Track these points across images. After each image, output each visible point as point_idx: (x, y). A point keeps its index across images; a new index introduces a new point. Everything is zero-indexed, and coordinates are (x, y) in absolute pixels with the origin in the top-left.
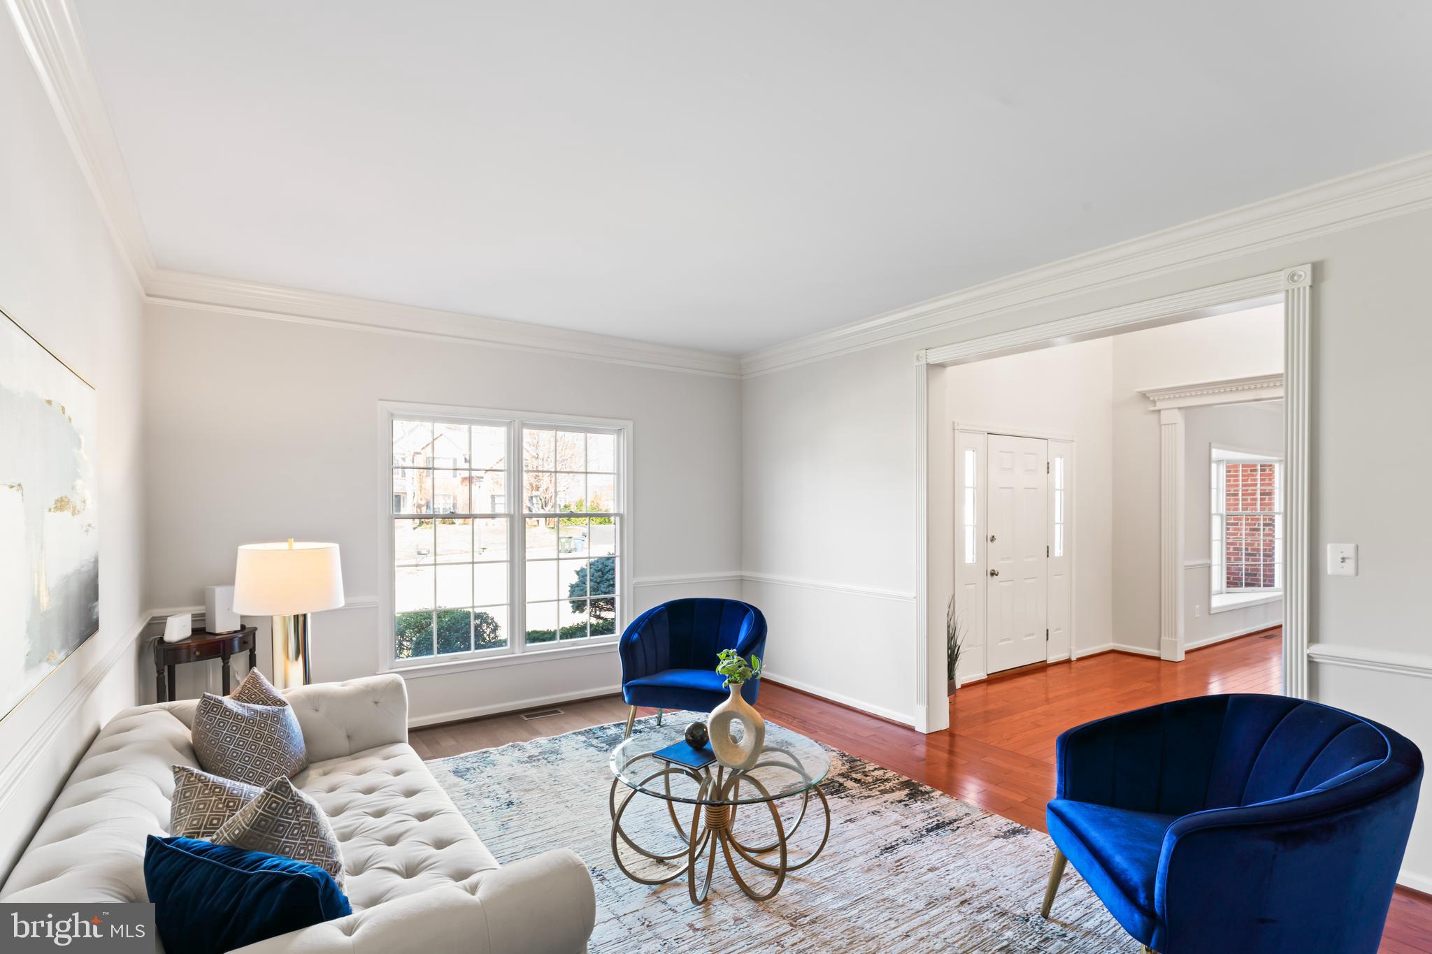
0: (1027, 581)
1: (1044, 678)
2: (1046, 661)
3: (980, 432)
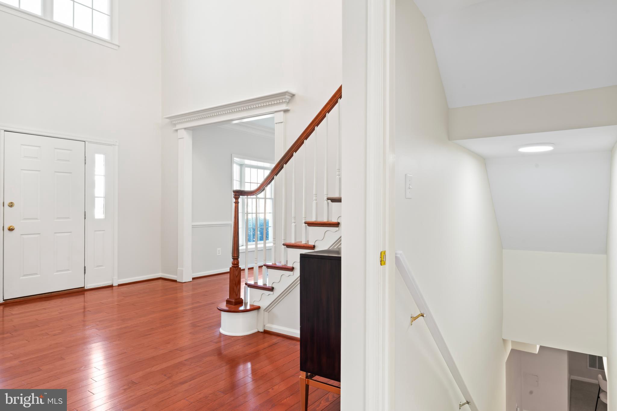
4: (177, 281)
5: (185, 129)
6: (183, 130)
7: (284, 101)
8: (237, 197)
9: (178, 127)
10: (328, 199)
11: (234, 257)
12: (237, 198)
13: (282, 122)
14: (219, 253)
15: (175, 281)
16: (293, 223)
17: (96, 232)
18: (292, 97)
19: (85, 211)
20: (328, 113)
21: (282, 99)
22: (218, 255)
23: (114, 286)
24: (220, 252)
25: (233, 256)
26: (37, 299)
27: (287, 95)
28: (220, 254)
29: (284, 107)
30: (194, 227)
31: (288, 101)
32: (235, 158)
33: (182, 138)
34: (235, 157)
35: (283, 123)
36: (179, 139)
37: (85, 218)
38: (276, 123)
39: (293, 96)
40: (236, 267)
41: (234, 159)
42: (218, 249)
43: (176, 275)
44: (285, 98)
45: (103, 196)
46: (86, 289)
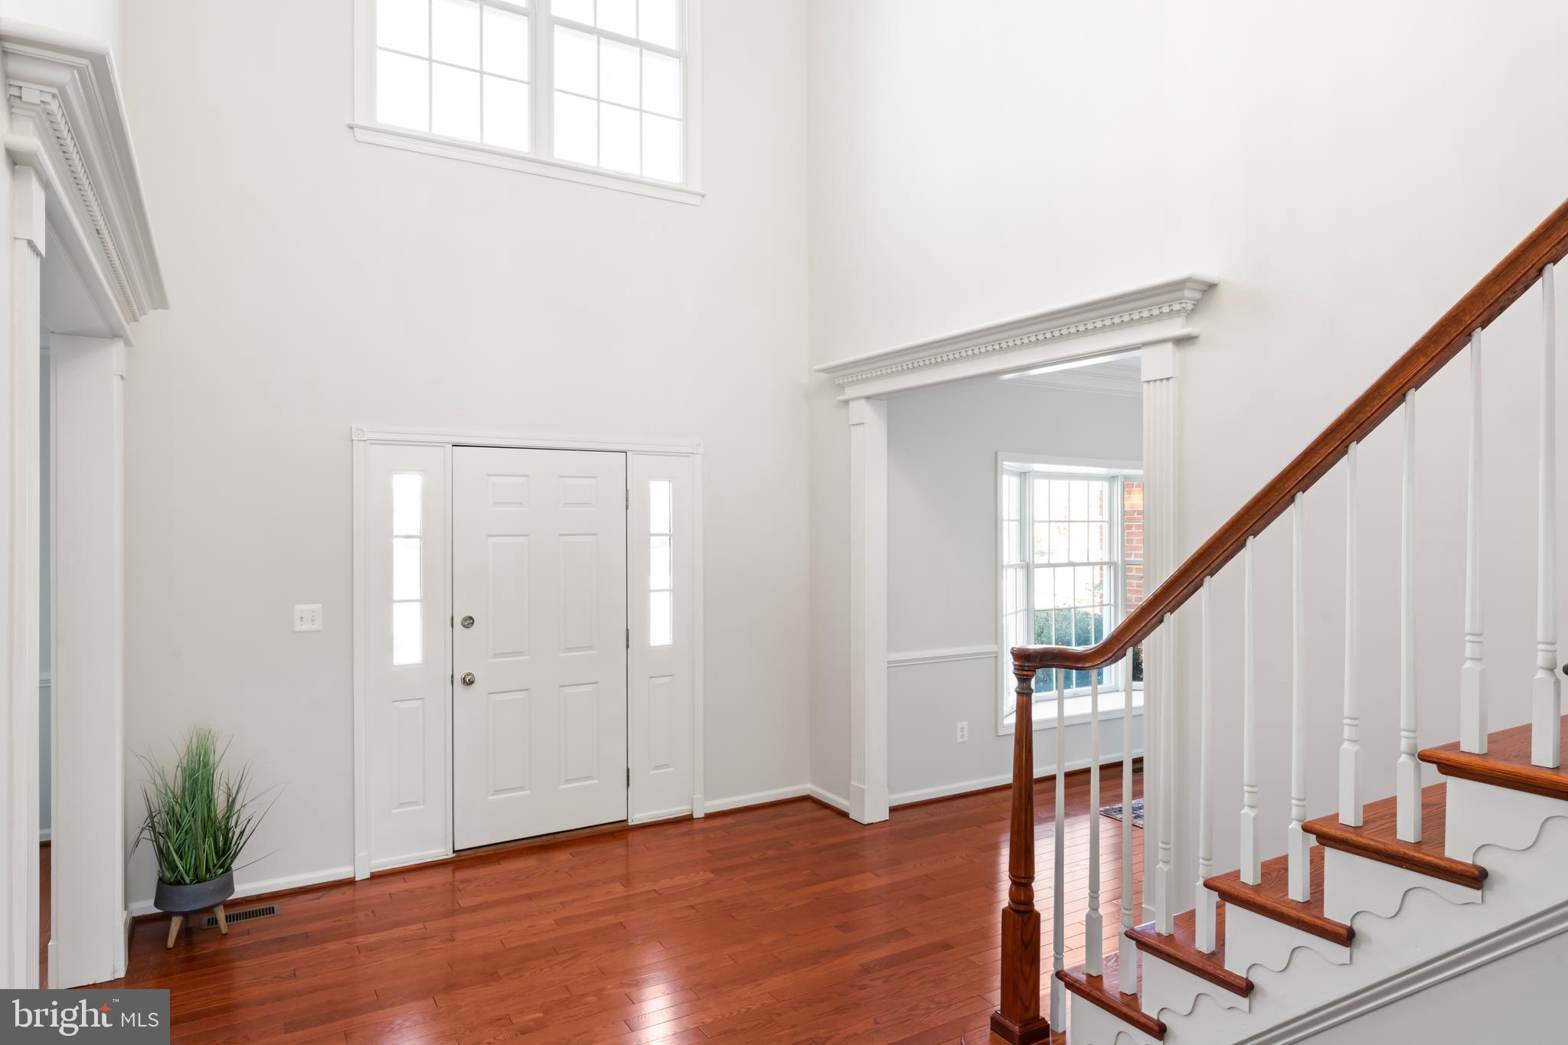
0: (567, 690)
1: (622, 851)
2: (626, 820)
3: (440, 445)
4: (851, 817)
5: (868, 398)
6: (863, 402)
7: (1176, 307)
8: (1025, 673)
9: (850, 393)
10: (1424, 757)
11: (1017, 877)
12: (1023, 678)
13: (1168, 379)
14: (962, 736)
15: (844, 815)
16: (1246, 807)
17: (653, 679)
18: (1204, 291)
19: (627, 629)
20: (1414, 389)
21: (1170, 303)
22: (959, 740)
23: (694, 817)
24: (966, 732)
25: (1014, 874)
26: (524, 849)
27: (1188, 288)
28: (966, 739)
29: (1177, 328)
30: (892, 665)
31: (1189, 307)
32: (1004, 463)
33: (859, 424)
34: (1005, 460)
35: (1171, 381)
36: (853, 425)
37: (628, 647)
38: (1148, 382)
39: (1210, 287)
40: (1025, 912)
41: (1003, 465)
42: (960, 725)
43: (847, 797)
44: (1182, 298)
45: (668, 588)
46: (630, 824)
